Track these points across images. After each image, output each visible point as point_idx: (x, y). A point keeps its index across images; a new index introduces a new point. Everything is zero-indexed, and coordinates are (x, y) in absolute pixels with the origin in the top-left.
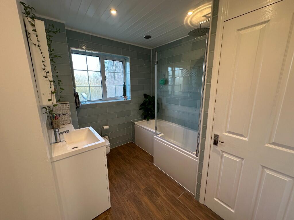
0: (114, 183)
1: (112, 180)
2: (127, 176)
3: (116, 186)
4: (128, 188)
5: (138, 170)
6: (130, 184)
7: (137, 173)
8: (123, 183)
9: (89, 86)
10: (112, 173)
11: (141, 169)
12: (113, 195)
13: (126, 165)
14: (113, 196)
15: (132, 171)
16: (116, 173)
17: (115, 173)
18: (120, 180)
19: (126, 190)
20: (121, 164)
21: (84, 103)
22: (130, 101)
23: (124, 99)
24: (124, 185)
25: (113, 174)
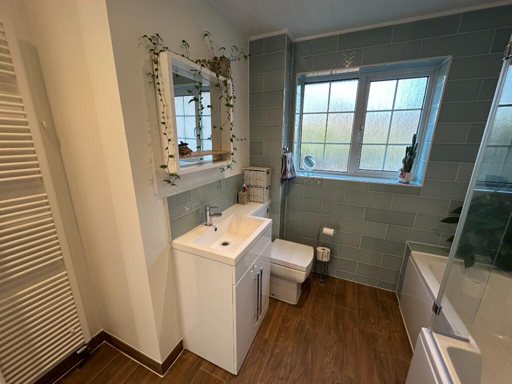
0: (279, 344)
1: (283, 335)
2: (310, 355)
3: (277, 351)
4: (287, 379)
5: (342, 370)
6: (299, 378)
7: (333, 372)
8: (289, 361)
9: (325, 144)
10: (295, 323)
11: (352, 375)
12: (258, 363)
13: (329, 334)
14: (257, 361)
15: (327, 359)
16: (299, 331)
17: (297, 329)
18: (290, 349)
19: (282, 379)
20: (323, 323)
21: (306, 174)
22: (420, 188)
23: (400, 179)
24: (288, 367)
25: (293, 327)
